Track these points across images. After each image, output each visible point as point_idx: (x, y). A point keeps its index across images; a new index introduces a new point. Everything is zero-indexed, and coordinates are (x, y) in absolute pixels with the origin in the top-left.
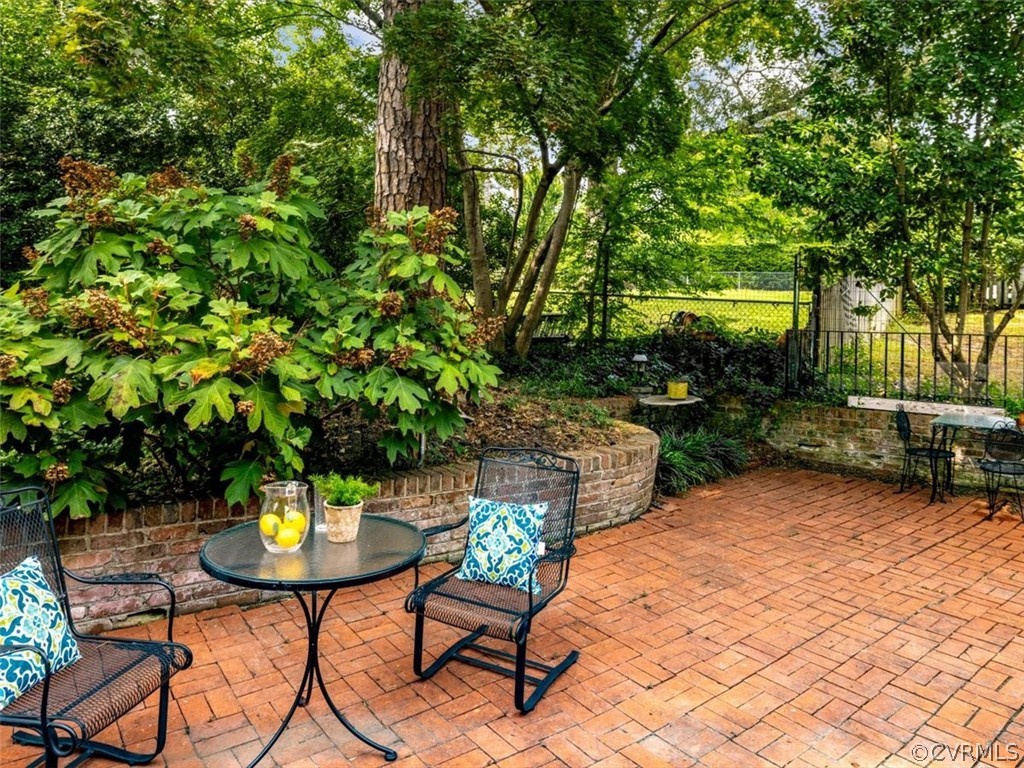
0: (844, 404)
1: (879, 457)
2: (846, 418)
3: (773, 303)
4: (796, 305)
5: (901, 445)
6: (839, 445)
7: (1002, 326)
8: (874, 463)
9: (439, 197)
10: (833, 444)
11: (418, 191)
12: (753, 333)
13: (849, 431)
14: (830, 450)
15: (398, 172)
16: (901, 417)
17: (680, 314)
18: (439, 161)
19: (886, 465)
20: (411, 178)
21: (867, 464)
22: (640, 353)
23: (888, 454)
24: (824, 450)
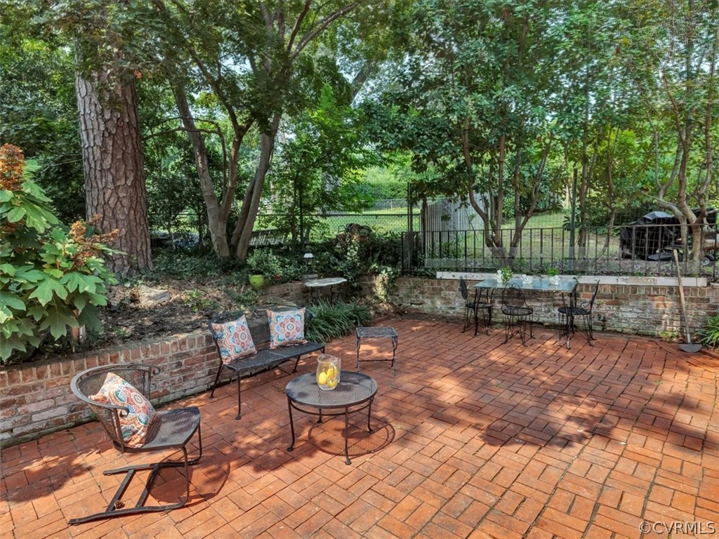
0: (434, 277)
1: (454, 308)
2: (436, 286)
3: (398, 215)
4: (410, 215)
5: (464, 301)
6: (433, 302)
7: (524, 223)
8: (451, 312)
9: (131, 148)
10: (428, 302)
11: (111, 143)
12: (389, 235)
13: (437, 294)
14: (427, 306)
15: (93, 129)
16: (463, 283)
17: (351, 225)
18: (127, 120)
19: (458, 313)
20: (103, 134)
21: (448, 313)
22: (308, 252)
23: (458, 306)
24: (425, 306)
